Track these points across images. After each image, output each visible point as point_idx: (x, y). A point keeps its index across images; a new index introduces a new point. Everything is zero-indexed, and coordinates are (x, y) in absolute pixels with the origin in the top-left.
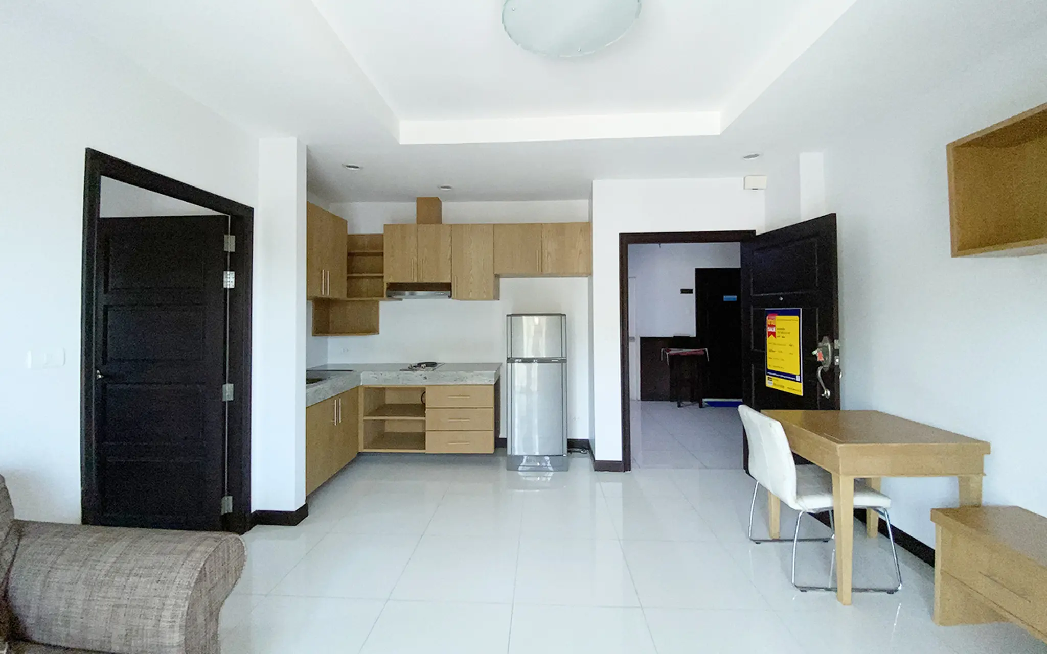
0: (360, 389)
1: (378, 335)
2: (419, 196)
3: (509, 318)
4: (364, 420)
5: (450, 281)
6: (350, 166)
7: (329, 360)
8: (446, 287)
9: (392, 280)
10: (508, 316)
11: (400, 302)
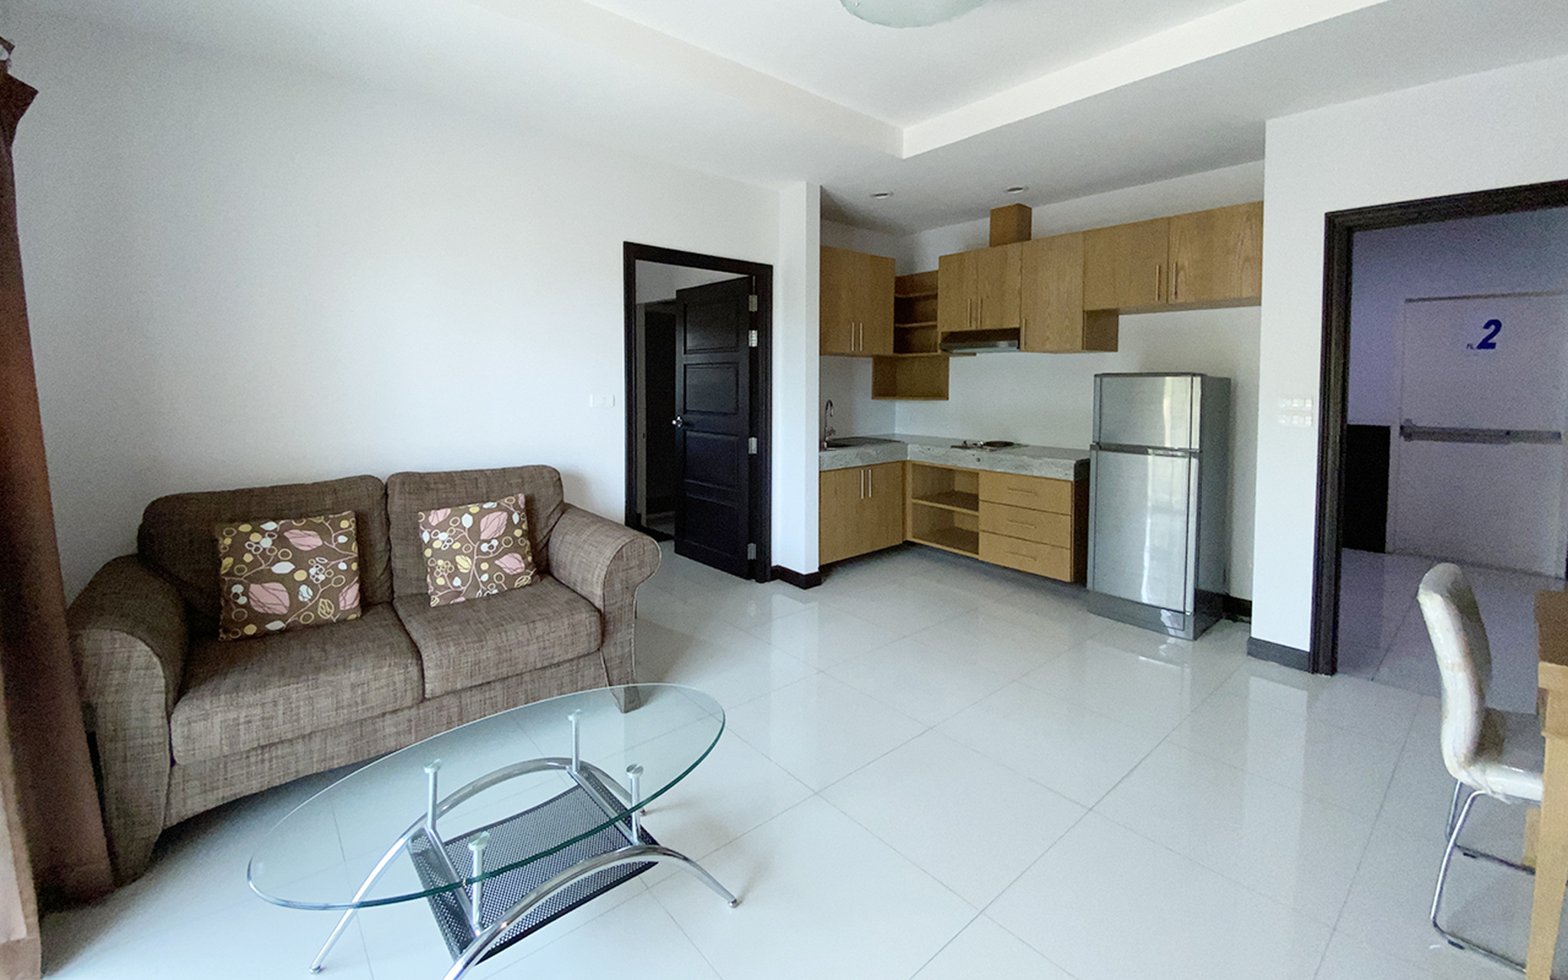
0: (907, 464)
1: (946, 402)
2: (994, 208)
3: (1098, 379)
4: (914, 504)
5: (1017, 326)
6: (878, 195)
7: (896, 428)
8: (1012, 336)
9: (946, 329)
10: (1096, 376)
11: (973, 357)
